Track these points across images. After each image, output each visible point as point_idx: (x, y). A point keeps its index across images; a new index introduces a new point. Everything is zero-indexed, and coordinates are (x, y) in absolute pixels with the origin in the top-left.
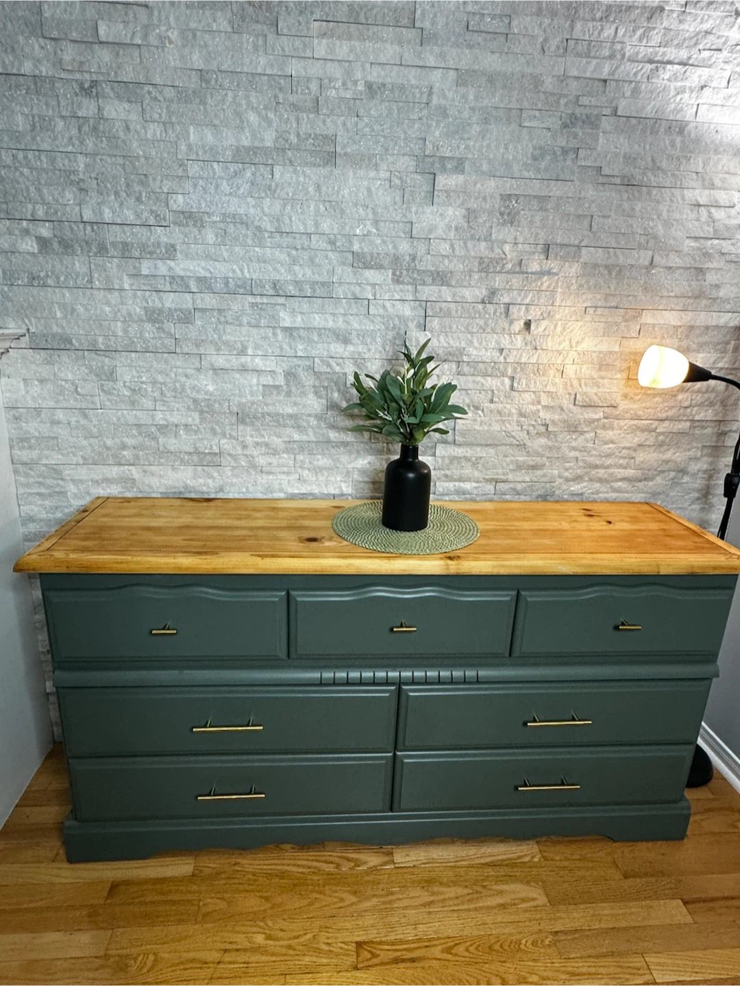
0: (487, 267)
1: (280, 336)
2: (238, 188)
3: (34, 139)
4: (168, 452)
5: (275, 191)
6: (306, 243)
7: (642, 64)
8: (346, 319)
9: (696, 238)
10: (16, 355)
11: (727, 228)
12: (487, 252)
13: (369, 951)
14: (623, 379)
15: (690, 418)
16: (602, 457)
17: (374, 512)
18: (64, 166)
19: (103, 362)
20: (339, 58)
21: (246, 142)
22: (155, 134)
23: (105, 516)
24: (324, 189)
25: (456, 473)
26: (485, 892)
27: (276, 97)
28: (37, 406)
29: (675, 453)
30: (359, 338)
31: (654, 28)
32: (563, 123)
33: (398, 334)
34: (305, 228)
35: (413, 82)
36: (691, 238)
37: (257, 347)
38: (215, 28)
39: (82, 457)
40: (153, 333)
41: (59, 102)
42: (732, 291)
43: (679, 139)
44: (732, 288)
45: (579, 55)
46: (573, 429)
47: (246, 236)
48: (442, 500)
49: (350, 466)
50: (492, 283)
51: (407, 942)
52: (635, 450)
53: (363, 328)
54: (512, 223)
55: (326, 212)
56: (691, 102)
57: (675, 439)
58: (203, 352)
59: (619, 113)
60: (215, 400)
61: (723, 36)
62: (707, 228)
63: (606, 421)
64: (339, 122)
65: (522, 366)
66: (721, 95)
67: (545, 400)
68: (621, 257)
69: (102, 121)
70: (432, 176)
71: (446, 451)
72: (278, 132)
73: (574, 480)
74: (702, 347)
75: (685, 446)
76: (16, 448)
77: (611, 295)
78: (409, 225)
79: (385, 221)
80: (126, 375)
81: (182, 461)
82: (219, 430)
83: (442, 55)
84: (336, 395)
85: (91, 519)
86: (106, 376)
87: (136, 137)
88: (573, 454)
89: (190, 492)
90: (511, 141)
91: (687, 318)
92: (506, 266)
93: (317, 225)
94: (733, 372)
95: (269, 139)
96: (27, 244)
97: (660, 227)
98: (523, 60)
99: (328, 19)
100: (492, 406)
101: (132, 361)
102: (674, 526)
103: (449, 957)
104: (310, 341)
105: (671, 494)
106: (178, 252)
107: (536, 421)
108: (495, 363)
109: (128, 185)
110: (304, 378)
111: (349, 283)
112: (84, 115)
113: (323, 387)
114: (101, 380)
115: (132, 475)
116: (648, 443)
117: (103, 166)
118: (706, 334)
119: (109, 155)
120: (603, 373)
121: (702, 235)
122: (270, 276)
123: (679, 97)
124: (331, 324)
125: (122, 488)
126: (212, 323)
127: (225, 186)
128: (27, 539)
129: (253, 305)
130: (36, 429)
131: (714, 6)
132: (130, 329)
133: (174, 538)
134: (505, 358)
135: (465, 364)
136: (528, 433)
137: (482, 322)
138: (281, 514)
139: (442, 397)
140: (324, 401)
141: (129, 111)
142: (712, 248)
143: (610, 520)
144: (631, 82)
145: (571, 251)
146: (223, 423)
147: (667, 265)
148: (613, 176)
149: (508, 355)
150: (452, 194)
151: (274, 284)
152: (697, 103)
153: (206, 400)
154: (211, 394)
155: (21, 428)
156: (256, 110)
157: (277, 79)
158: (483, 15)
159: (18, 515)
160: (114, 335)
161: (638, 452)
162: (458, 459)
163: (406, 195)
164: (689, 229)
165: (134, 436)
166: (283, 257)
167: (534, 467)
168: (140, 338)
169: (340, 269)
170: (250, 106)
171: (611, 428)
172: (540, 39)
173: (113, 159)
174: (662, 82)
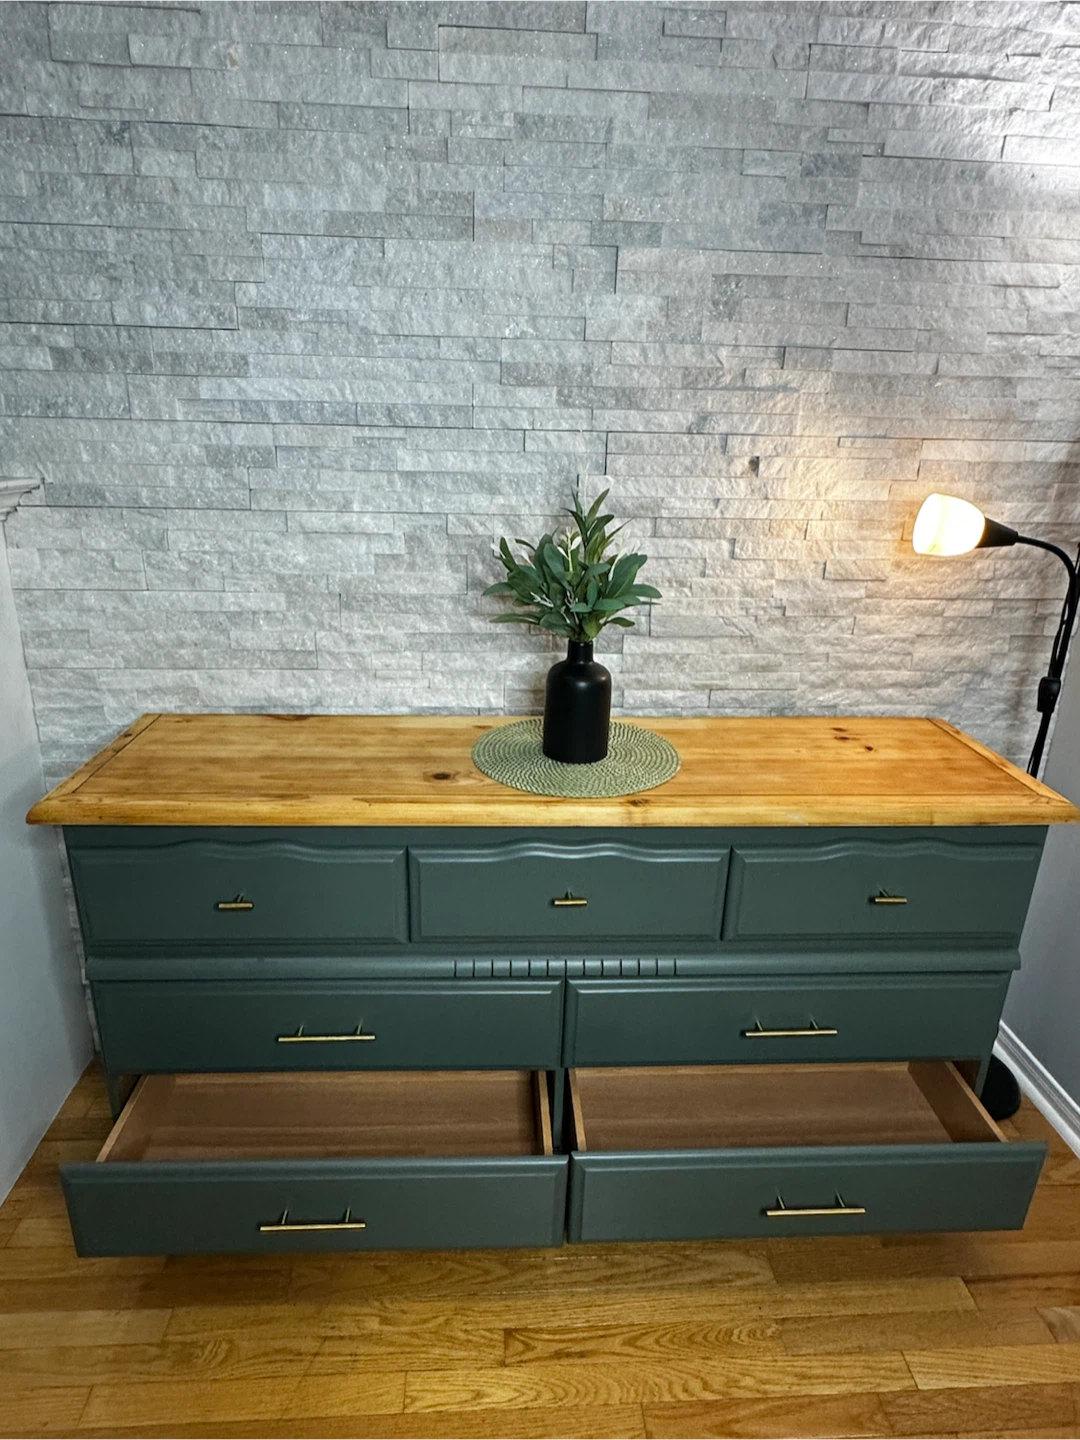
0: (693, 381)
1: (399, 484)
2: (335, 272)
3: (44, 208)
4: (243, 650)
5: (387, 276)
6: (434, 351)
7: (922, 79)
8: (493, 459)
9: (1002, 335)
10: (27, 516)
11: (1048, 319)
12: (694, 360)
13: (523, 1342)
14: (894, 541)
15: (993, 596)
16: (864, 652)
17: (534, 737)
18: (87, 245)
19: (149, 524)
20: (477, 80)
21: (344, 205)
22: (214, 197)
23: (156, 742)
24: (457, 271)
25: (649, 675)
26: (689, 1264)
27: (386, 139)
28: (59, 587)
29: (971, 647)
30: (510, 486)
31: (939, 25)
32: (804, 169)
33: (567, 479)
34: (432, 329)
35: (585, 112)
36: (994, 333)
37: (366, 500)
38: (296, 41)
39: (123, 657)
40: (219, 481)
41: (77, 153)
42: (1055, 411)
43: (976, 189)
44: (1056, 407)
45: (829, 68)
46: (823, 613)
47: (347, 341)
48: (633, 716)
49: (501, 668)
50: (703, 403)
51: (575, 1330)
52: (912, 643)
53: (517, 471)
54: (730, 317)
55: (461, 306)
56: (995, 133)
57: (970, 626)
58: (289, 508)
59: (887, 152)
60: (308, 577)
61: (1042, 34)
62: (1018, 319)
63: (868, 601)
64: (478, 174)
65: (747, 524)
66: (1039, 123)
67: (780, 572)
68: (891, 363)
69: (138, 180)
70: (613, 250)
71: (638, 646)
72: (390, 190)
73: (823, 686)
74: (1010, 492)
75: (985, 636)
76: (31, 645)
77: (876, 418)
78: (580, 323)
79: (546, 317)
80: (181, 542)
81: (263, 662)
82: (314, 619)
83: (627, 74)
84: (479, 567)
85: (136, 747)
86: (154, 543)
87: (187, 201)
88: (822, 649)
89: (275, 706)
90: (729, 196)
91: (988, 450)
92: (723, 379)
93: (448, 324)
94: (1056, 528)
95: (377, 200)
96: (38, 359)
97: (948, 319)
98: (743, 74)
99: (461, 23)
100: (704, 580)
101: (189, 522)
102: (962, 753)
103: (631, 1350)
104: (442, 491)
105: (966, 705)
106: (251, 367)
107: (767, 601)
108: (708, 519)
109: (178, 272)
110: (434, 544)
111: (494, 408)
112: (113, 172)
113: (461, 556)
114: (147, 549)
115: (193, 682)
116: (931, 632)
117: (142, 245)
118: (1017, 474)
119: (152, 229)
120: (865, 533)
121: (1011, 329)
122: (382, 399)
123: (976, 127)
124: (470, 466)
125: (181, 700)
126: (301, 467)
127: (315, 270)
128: (50, 772)
129: (358, 441)
130: (58, 619)
132: (186, 476)
133: (249, 774)
134: (722, 513)
135: (664, 522)
136: (756, 620)
137: (688, 461)
138: (401, 738)
139: (626, 574)
140: (463, 577)
141: (177, 165)
142: (1025, 348)
143: (871, 745)
144: (906, 105)
145: (818, 356)
146: (319, 609)
147: (959, 374)
148: (879, 245)
149: (727, 508)
150: (643, 276)
151: (389, 410)
152: (1004, 134)
153: (295, 576)
154: (302, 568)
155: (36, 618)
156: (358, 159)
157: (387, 113)
158: (686, 12)
159: (36, 738)
160: (164, 485)
161: (916, 645)
162: (656, 657)
163: (576, 279)
164: (991, 322)
165: (194, 629)
166: (400, 371)
167: (766, 669)
168: (200, 489)
169: (482, 386)
170: (349, 153)
171: (878, 612)
172: (771, 46)
173: (156, 233)
174: (950, 104)
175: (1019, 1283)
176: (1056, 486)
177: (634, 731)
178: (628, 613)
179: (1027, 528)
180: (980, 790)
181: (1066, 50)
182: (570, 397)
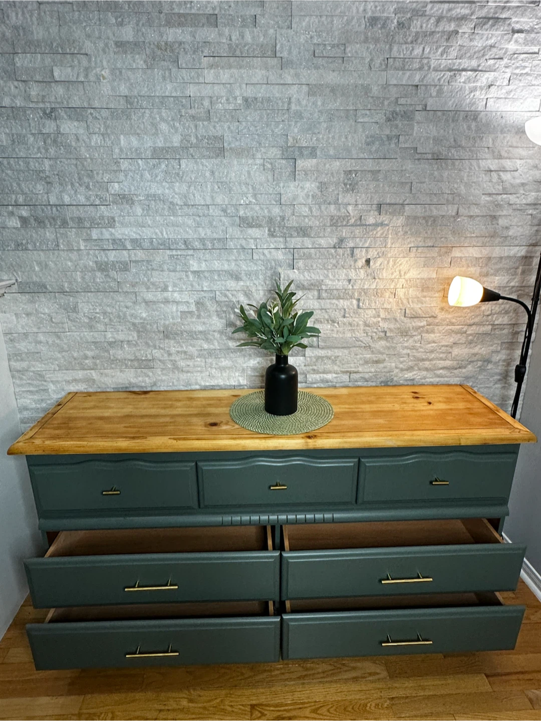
0: (336, 222)
1: (191, 277)
2: (157, 176)
3: (14, 150)
4: (116, 360)
5: (182, 177)
6: (206, 212)
7: (443, 73)
8: (238, 263)
9: (490, 195)
10: (9, 298)
11: (513, 186)
12: (336, 212)
13: (260, 711)
14: (439, 297)
15: (491, 323)
16: (428, 352)
17: (260, 401)
18: (35, 167)
19: (69, 300)
20: (224, 82)
21: (160, 143)
22: (96, 143)
23: (72, 409)
24: (217, 173)
25: (321, 367)
26: (346, 668)
27: (180, 112)
28: (25, 332)
29: (481, 348)
30: (246, 276)
31: (452, 46)
32: (387, 118)
33: (274, 272)
34: (205, 201)
35: (277, 95)
36: (486, 194)
37: (175, 285)
38: (134, 67)
39: (57, 365)
40: (102, 278)
41: (30, 124)
42: (519, 231)
43: (473, 125)
44: (518, 229)
45: (396, 69)
46: (405, 334)
47: (163, 209)
48: (311, 387)
49: (245, 365)
50: (341, 233)
51: (286, 705)
52: (451, 347)
53: (250, 269)
54: (353, 190)
55: (219, 190)
56: (482, 97)
57: (482, 337)
58: (137, 290)
59: (428, 109)
60: (147, 324)
61: (503, 48)
62: (497, 187)
63: (428, 327)
64: (226, 126)
65: (366, 292)
66: (504, 91)
67: (383, 314)
68: (435, 211)
69: (59, 135)
70: (294, 160)
71: (313, 353)
72: (182, 136)
73: (407, 370)
74: (498, 271)
75: (488, 343)
76: (12, 360)
77: (428, 238)
78: (278, 196)
79: (261, 194)
80: (85, 308)
81: (127, 365)
82: (151, 344)
83: (297, 75)
84: (232, 316)
85: (63, 411)
86: (71, 309)
87: (83, 145)
88: (405, 351)
89: (133, 387)
90: (350, 132)
91: (485, 252)
92: (350, 221)
93: (213, 199)
94: (522, 289)
95: (176, 141)
96: (13, 222)
97: (463, 188)
98: (355, 75)
99: (214, 55)
100: (345, 320)
101: (88, 298)
102: (477, 404)
103: (315, 715)
105: (480, 377)
106: (117, 222)
107: (377, 329)
108: (346, 290)
109: (80, 179)
110: (209, 306)
111: (237, 239)
112: (47, 132)
113: (224, 311)
114: (68, 312)
115: (92, 376)
116: (461, 341)
117: (62, 166)
118: (501, 262)
119: (67, 159)
120: (425, 294)
121: (494, 192)
122: (181, 236)
123: (472, 94)
124: (226, 267)
125: (86, 385)
126: (143, 270)
127: (147, 175)
128: (23, 421)
129: (171, 256)
130: (25, 347)
131: (496, 27)
132: (86, 276)
133: (118, 426)
134: (353, 286)
135: (324, 291)
136: (372, 338)
137: (334, 262)
138: (195, 403)
139: (303, 321)
140: (224, 321)
141: (78, 127)
142: (502, 201)
143: (430, 401)
144: (437, 85)
145: (397, 208)
146: (154, 339)
147: (469, 214)
148: (426, 153)
149: (354, 284)
150: (309, 172)
151: (185, 241)
152: (486, 97)
153: (141, 323)
154: (145, 319)
155: (15, 347)
156: (166, 121)
157: (180, 99)
158: (325, 45)
159: (16, 406)
160: (75, 281)
161: (454, 348)
162: (322, 358)
163: (275, 175)
164: (484, 188)
165: (92, 350)
166: (190, 222)
167: (377, 362)
168: (94, 282)
169: (231, 229)
170: (162, 119)
171: (433, 332)
172: (368, 60)
173: (69, 160)
174: (459, 84)
175: (514, 677)
176: (521, 267)
177: (311, 396)
178: (305, 341)
179: (507, 289)
180: (485, 425)
181: (516, 55)
182: (274, 232)
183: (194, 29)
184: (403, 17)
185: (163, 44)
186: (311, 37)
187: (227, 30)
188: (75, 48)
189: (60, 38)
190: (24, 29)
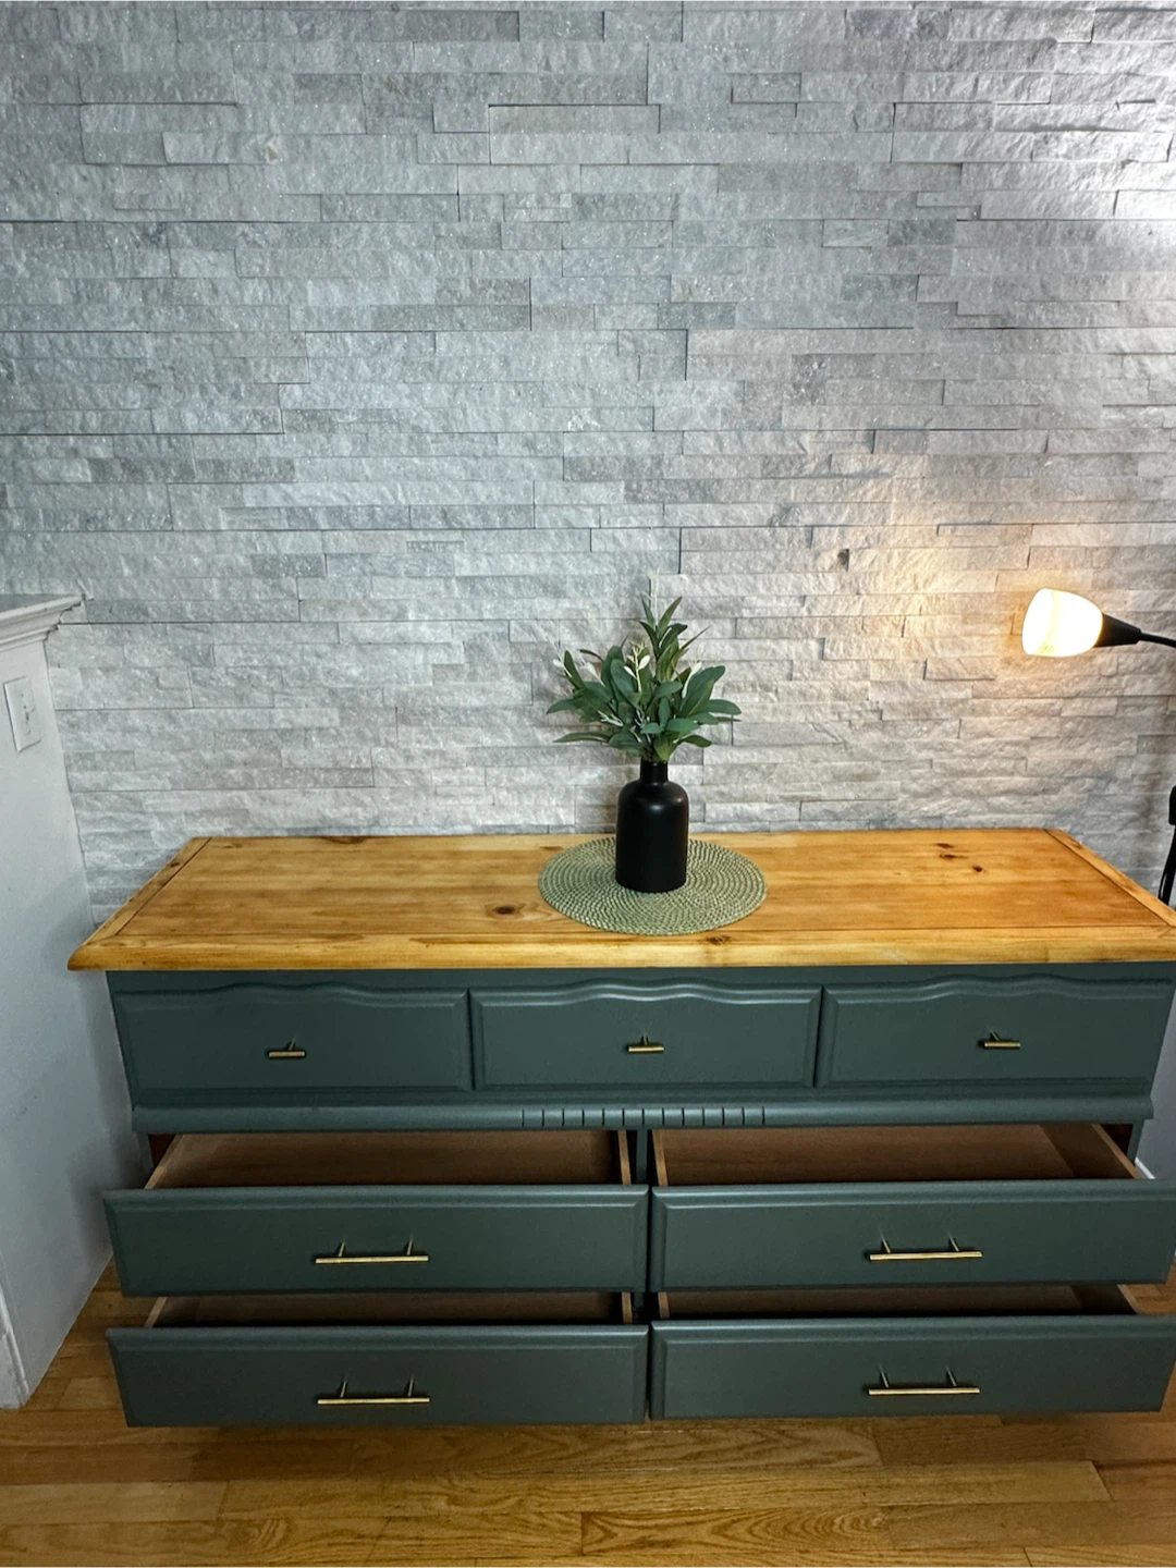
0: (772, 469)
1: (457, 590)
2: (384, 370)
3: (79, 315)
5: (439, 372)
6: (491, 448)
7: (1021, 134)
8: (558, 560)
9: (1119, 407)
10: (68, 634)
11: (1171, 387)
12: (774, 448)
13: (600, 1527)
14: (1002, 636)
15: (1117, 693)
16: (971, 757)
17: (606, 860)
18: (125, 352)
19: (194, 639)
20: (531, 161)
21: (392, 298)
22: (255, 298)
23: (204, 872)
24: (514, 365)
25: (735, 787)
26: (786, 1442)
27: (435, 227)
28: (102, 707)
29: (1093, 749)
30: (577, 588)
31: (1039, 75)
32: (891, 238)
33: (638, 579)
34: (488, 425)
35: (648, 189)
36: (1109, 406)
37: (421, 608)
38: (338, 131)
39: (169, 778)
40: (266, 592)
41: (113, 258)
43: (1086, 250)
45: (915, 127)
46: (924, 716)
47: (398, 441)
48: (717, 832)
49: (571, 783)
50: (785, 494)
51: (660, 1515)
52: (1027, 746)
53: (584, 572)
54: (813, 399)
55: (519, 400)
56: (1105, 188)
57: (1093, 725)
58: (340, 619)
59: (984, 216)
60: (361, 691)
61: (1156, 78)
62: (1137, 389)
63: (976, 701)
64: (534, 259)
65: (837, 622)
66: (1156, 174)
67: (876, 673)
68: (995, 443)
69: (176, 283)
70: (683, 334)
71: (720, 757)
72: (440, 281)
73: (927, 795)
74: (1134, 579)
75: (1110, 737)
76: (75, 768)
77: (980, 504)
78: (649, 412)
79: (612, 408)
80: (227, 656)
82: (370, 735)
83: (693, 145)
84: (545, 676)
85: (183, 878)
86: (200, 659)
87: (227, 302)
88: (925, 755)
89: (330, 827)
90: (809, 270)
91: (1107, 535)
92: (806, 467)
93: (506, 419)
95: (427, 293)
96: (76, 471)
97: (1058, 392)
98: (823, 141)
99: (512, 102)
100: (791, 684)
101: (236, 635)
102: (1084, 873)
103: (720, 1540)
104: (504, 596)
105: (1089, 813)
106: (297, 470)
107: (861, 705)
108: (794, 618)
109: (218, 376)
110: (495, 653)
111: (557, 506)
112: (150, 275)
113: (525, 664)
114: (192, 665)
115: (242, 802)
116: (1048, 734)
117: (181, 349)
118: (1142, 559)
119: (192, 333)
120: (970, 628)
121: (1129, 401)
122: (437, 500)
123: (1085, 182)
124: (533, 568)
125: (231, 822)
126: (352, 575)
127: (363, 368)
128: (97, 898)
129: (414, 545)
130: (102, 740)
131: (1141, 30)
132: (230, 588)
134: (809, 611)
135: (746, 622)
136: (850, 725)
137: (770, 557)
138: (465, 863)
139: (703, 687)
140: (527, 686)
141: (216, 265)
142: (1147, 421)
143: (979, 863)
144: (1004, 164)
145: (911, 438)
146: (375, 724)
147: (1072, 451)
148: (977, 316)
149: (814, 606)
150: (715, 360)
151: (444, 512)
152: (1115, 189)
153: (349, 689)
154: (356, 682)
155: (79, 740)
156: (405, 249)
157: (437, 200)
158: (756, 76)
159: (82, 864)
160: (208, 597)
161: (1032, 749)
162: (739, 768)
163: (643, 366)
164: (1106, 393)
165: (243, 748)
166: (456, 471)
167: (860, 778)
168: (247, 601)
169: (544, 484)
170: (397, 245)
171: (986, 712)
172: (851, 108)
173: (196, 337)
174: (1054, 160)
175: (1159, 1470)
177: (715, 850)
178: (704, 731)
179: (1155, 617)
180: (1102, 920)
182: (639, 491)
183: (469, 44)
184: (931, 11)
185: (401, 79)
186: (726, 59)
187: (540, 46)
188: (210, 90)
189: (179, 68)
190: (100, 50)
